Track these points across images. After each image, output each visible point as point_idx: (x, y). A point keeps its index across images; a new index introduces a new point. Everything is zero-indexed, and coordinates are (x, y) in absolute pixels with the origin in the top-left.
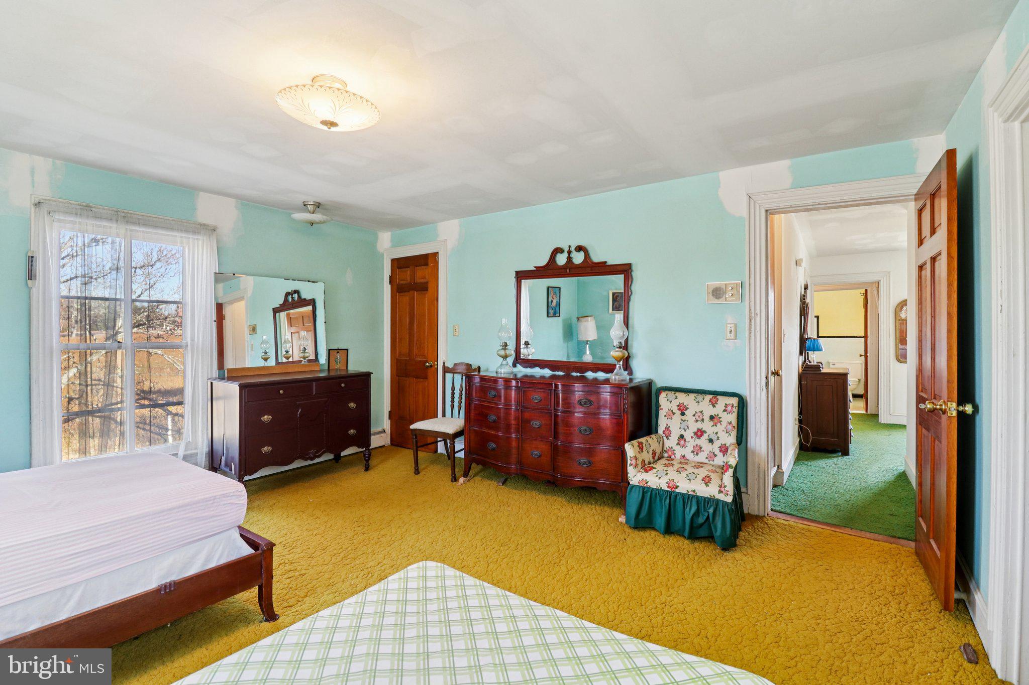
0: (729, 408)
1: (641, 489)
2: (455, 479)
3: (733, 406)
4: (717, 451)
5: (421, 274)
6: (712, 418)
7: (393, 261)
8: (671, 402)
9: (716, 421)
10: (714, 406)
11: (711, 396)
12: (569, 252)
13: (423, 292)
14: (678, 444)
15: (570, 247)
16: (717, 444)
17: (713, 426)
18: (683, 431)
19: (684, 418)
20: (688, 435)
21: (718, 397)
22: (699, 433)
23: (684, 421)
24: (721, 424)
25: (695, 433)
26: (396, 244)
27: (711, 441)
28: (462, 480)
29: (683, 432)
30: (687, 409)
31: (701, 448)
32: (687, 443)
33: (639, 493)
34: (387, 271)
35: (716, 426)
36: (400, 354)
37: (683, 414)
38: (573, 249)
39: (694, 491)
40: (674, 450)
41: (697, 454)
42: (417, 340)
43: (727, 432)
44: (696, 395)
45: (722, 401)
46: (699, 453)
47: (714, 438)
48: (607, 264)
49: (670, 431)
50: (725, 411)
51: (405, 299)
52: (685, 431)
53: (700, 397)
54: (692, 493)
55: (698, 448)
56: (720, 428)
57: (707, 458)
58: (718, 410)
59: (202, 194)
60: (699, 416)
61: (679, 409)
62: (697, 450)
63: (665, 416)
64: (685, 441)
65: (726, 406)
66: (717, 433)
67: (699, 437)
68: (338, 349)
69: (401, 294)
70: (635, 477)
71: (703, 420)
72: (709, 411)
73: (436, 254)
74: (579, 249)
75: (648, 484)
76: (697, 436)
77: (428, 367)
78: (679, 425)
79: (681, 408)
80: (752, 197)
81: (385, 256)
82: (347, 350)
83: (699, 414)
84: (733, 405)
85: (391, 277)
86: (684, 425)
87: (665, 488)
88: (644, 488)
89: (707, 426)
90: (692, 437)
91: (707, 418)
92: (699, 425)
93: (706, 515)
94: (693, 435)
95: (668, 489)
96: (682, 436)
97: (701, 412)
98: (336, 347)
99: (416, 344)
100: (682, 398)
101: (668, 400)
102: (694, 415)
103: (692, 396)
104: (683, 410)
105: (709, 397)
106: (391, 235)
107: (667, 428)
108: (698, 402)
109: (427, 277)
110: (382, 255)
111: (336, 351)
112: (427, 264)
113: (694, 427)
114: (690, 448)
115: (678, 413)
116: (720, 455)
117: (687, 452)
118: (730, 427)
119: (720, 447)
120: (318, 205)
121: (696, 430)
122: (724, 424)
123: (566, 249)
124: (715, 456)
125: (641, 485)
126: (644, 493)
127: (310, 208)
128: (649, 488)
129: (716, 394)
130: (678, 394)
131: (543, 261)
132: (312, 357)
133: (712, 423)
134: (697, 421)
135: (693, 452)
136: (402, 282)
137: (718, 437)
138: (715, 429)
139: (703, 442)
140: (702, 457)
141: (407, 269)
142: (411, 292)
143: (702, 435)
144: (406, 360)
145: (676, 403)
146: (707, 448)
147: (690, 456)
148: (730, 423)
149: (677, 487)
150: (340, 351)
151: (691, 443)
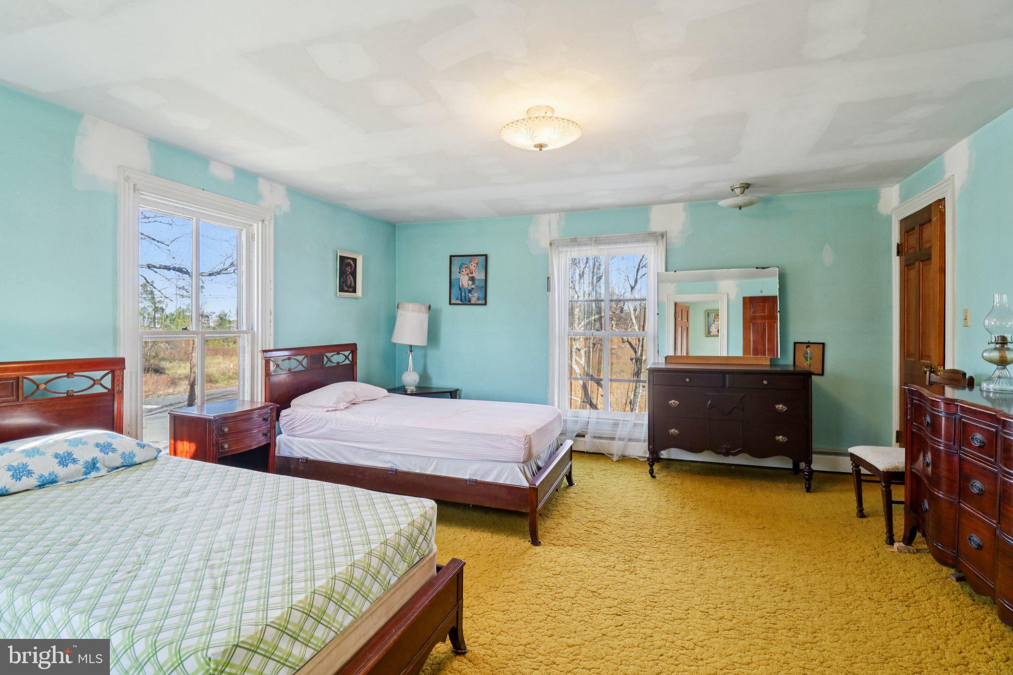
2: (891, 541)
5: (926, 236)
7: (902, 222)
13: (928, 262)
28: (897, 545)
34: (895, 239)
42: (923, 333)
51: (912, 274)
59: (654, 208)
68: (809, 343)
69: (909, 268)
73: (941, 201)
82: (823, 344)
85: (898, 246)
98: (806, 341)
99: (922, 339)
106: (900, 187)
109: (932, 239)
110: (889, 217)
111: (805, 345)
112: (930, 220)
120: (746, 186)
127: (738, 191)
136: (910, 251)
141: (913, 231)
142: (917, 264)
144: (912, 361)
150: (810, 345)
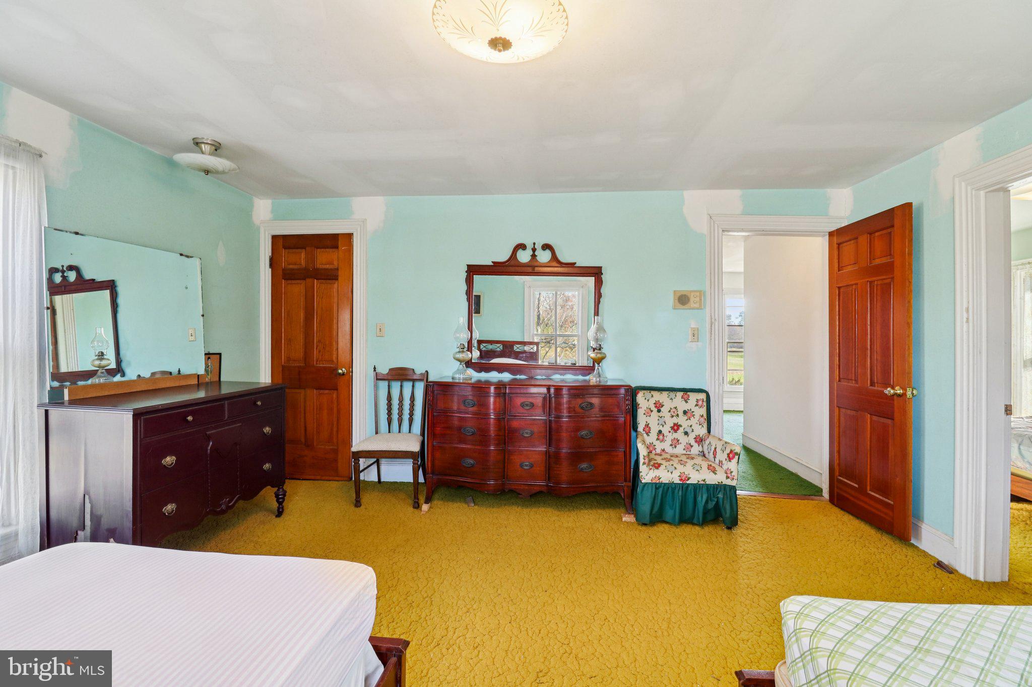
0: (700, 403)
1: (654, 486)
2: (417, 506)
3: (703, 401)
4: (693, 442)
5: (324, 259)
6: (685, 412)
7: (275, 238)
8: (648, 400)
9: (689, 415)
10: (686, 402)
11: (682, 393)
12: (534, 250)
13: (330, 281)
14: (658, 439)
15: (534, 244)
16: (692, 435)
17: (687, 420)
18: (661, 426)
19: (661, 414)
20: (666, 430)
21: (688, 393)
22: (676, 428)
23: (661, 417)
24: (694, 418)
25: (672, 428)
26: (277, 216)
27: (686, 433)
28: (425, 507)
29: (661, 428)
30: (663, 406)
31: (678, 441)
32: (665, 438)
33: (652, 489)
34: (265, 251)
35: (690, 419)
36: (289, 359)
37: (659, 411)
38: (538, 247)
39: (704, 480)
40: (655, 446)
41: (675, 447)
42: (319, 341)
43: (700, 425)
44: (668, 392)
45: (693, 397)
46: (677, 446)
47: (689, 430)
48: (577, 265)
49: (650, 428)
50: (697, 405)
51: (297, 289)
52: (663, 426)
53: (672, 394)
54: (702, 482)
55: (675, 441)
56: (693, 421)
57: (684, 449)
58: (691, 405)
60: (674, 412)
61: (656, 407)
62: (675, 443)
63: (644, 414)
64: (663, 436)
65: (697, 401)
66: (691, 426)
67: (676, 431)
69: (290, 282)
70: (647, 475)
71: (678, 415)
72: (682, 406)
73: (350, 236)
74: (546, 247)
75: (661, 480)
76: (674, 430)
77: (340, 374)
78: (657, 422)
79: (658, 405)
80: (713, 218)
81: (262, 230)
82: (220, 354)
83: (674, 410)
84: (703, 399)
85: (271, 259)
86: (661, 421)
87: (677, 481)
88: (656, 484)
89: (682, 420)
90: (670, 432)
91: (681, 413)
92: (675, 420)
93: (716, 500)
94: (670, 429)
95: (680, 482)
96: (660, 432)
97: (676, 408)
99: (317, 346)
100: (657, 396)
101: (645, 399)
102: (670, 411)
103: (665, 394)
104: (659, 406)
105: (680, 394)
106: (272, 203)
107: (647, 425)
108: (672, 399)
109: (336, 263)
110: (258, 229)
111: (207, 357)
112: (336, 247)
113: (670, 422)
114: (668, 441)
115: (655, 410)
116: (695, 445)
117: (666, 445)
118: (702, 420)
119: (695, 438)
120: (217, 148)
121: (672, 425)
122: (697, 417)
123: (530, 247)
124: (692, 446)
125: (654, 482)
126: (657, 489)
128: (662, 483)
129: (685, 391)
130: (653, 393)
131: (503, 256)
132: (113, 366)
133: (686, 418)
134: (672, 416)
135: (671, 445)
136: (291, 267)
137: (693, 430)
138: (689, 423)
139: (679, 435)
140: (679, 450)
141: (299, 250)
142: (309, 280)
143: (678, 429)
144: (299, 367)
145: (652, 401)
146: (684, 440)
147: (669, 450)
148: (702, 416)
149: (689, 479)
150: (211, 356)
151: (670, 437)
